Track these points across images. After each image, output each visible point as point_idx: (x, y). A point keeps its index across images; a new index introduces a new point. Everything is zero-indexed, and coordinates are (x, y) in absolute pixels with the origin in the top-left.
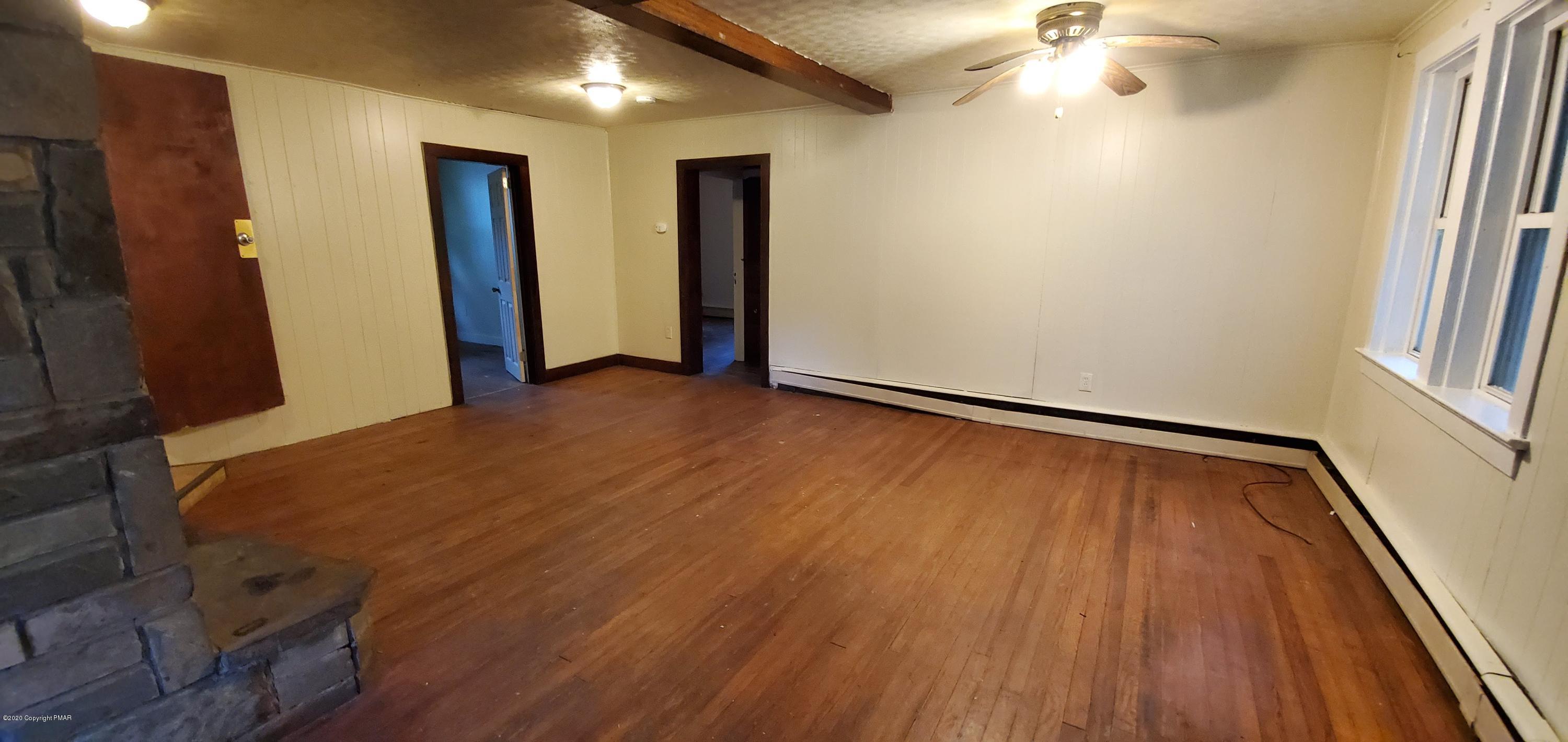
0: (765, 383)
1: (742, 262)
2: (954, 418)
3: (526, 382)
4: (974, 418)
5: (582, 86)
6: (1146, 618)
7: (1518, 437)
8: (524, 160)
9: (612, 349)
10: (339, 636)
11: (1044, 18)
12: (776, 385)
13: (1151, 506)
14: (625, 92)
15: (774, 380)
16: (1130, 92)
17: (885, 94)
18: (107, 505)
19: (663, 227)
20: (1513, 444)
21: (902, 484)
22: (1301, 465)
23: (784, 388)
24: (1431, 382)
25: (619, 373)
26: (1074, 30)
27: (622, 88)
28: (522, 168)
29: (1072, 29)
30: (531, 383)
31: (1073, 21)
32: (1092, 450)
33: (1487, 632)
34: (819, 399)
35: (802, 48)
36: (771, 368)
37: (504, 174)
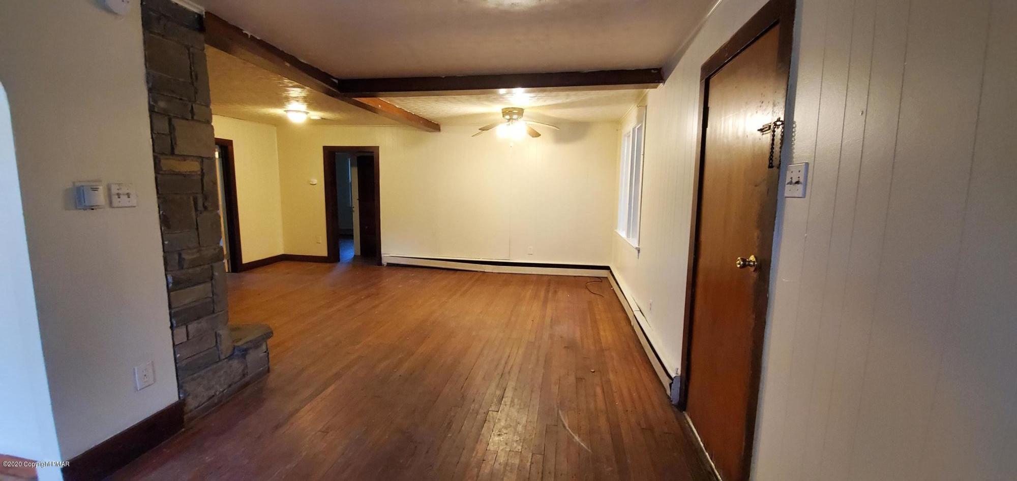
0: (380, 263)
1: (358, 201)
2: (477, 271)
3: (229, 272)
4: (486, 271)
5: (285, 111)
6: (552, 320)
7: (638, 247)
8: (230, 143)
9: (280, 251)
10: (264, 347)
11: (504, 111)
12: (385, 264)
13: (555, 292)
14: (308, 114)
15: (385, 261)
16: (536, 137)
17: (438, 124)
18: (210, 284)
19: (315, 181)
20: (636, 248)
21: (461, 295)
22: (606, 276)
23: (390, 265)
24: (627, 237)
25: (282, 266)
26: (515, 117)
27: (307, 113)
28: (230, 147)
29: (514, 116)
30: (232, 272)
31: (515, 114)
32: (535, 278)
33: (639, 305)
34: (410, 269)
35: (408, 109)
36: (382, 256)
37: (216, 150)
